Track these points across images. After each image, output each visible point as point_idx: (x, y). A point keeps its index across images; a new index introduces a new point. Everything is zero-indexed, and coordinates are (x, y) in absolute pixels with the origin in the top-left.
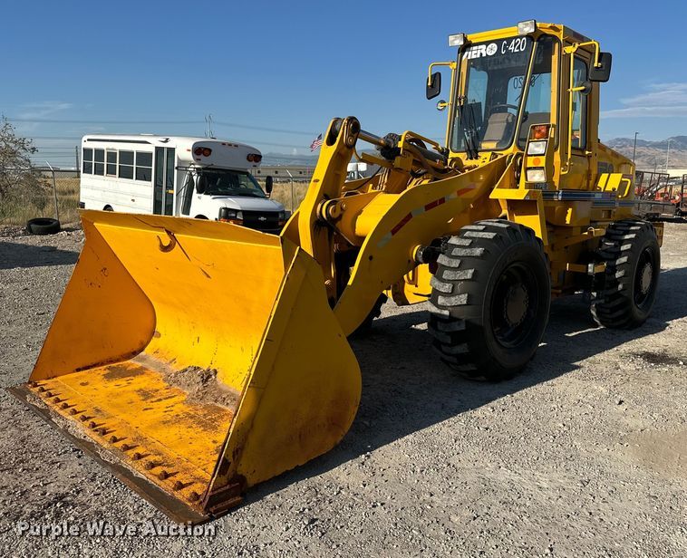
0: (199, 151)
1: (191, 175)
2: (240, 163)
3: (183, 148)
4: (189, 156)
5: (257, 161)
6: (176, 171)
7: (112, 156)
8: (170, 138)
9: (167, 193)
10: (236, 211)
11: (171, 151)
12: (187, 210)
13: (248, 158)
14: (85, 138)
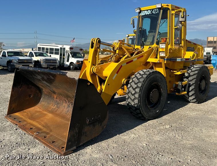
0: (71, 48)
1: (69, 54)
2: (78, 51)
3: (67, 48)
4: (69, 50)
5: (82, 50)
6: (65, 53)
7: (47, 49)
8: (64, 45)
9: (63, 58)
10: (80, 61)
11: (64, 49)
12: (68, 61)
13: (80, 50)
14: (38, 44)
